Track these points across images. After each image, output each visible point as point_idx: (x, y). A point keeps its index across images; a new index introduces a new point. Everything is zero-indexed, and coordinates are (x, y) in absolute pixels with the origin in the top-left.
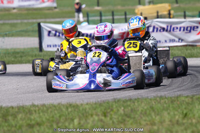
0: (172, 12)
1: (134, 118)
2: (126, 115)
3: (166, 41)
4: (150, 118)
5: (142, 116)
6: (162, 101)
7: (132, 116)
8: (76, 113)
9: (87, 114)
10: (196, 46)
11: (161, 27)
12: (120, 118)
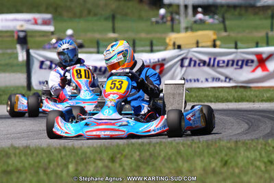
0: (218, 43)
1: (153, 165)
2: (143, 161)
3: (207, 80)
4: (175, 165)
5: (164, 162)
7: (151, 162)
8: (72, 157)
9: (88, 160)
10: (250, 87)
11: (200, 60)
12: (133, 165)
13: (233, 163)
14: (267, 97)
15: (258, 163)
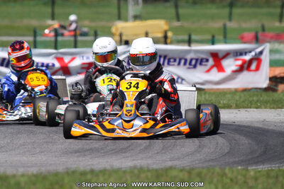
0: (170, 34)
6: (143, 175)
10: (204, 90)
14: (224, 104)
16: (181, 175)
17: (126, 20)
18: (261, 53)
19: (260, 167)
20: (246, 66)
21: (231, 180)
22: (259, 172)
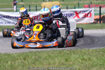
1: (40, 61)
2: (36, 60)
4: (48, 61)
5: (44, 60)
6: (55, 52)
7: (39, 60)
8: (9, 58)
9: (15, 59)
12: (33, 61)
13: (70, 60)
15: (79, 60)
16: (67, 52)
17: (46, 2)
18: (91, 11)
19: (93, 49)
20: (86, 15)
21: (84, 53)
22: (93, 50)
